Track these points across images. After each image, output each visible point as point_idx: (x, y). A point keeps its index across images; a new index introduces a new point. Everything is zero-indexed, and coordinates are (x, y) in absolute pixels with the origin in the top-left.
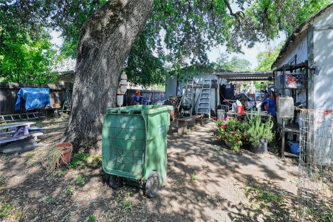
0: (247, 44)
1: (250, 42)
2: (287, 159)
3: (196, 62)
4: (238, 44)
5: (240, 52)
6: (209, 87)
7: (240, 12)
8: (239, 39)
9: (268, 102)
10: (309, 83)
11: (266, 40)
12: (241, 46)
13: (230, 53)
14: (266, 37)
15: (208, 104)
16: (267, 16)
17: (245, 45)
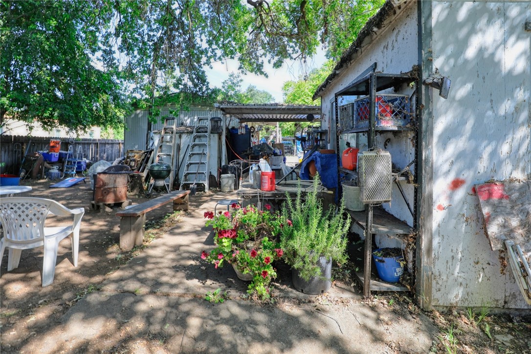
0: (273, 62)
1: (276, 58)
2: (376, 301)
3: (185, 85)
4: (258, 59)
5: (262, 73)
6: (206, 132)
7: (264, 2)
8: (260, 52)
9: (319, 159)
10: (424, 116)
11: (301, 56)
12: (262, 63)
13: (246, 74)
14: (300, 52)
15: (204, 163)
16: (303, 17)
17: (269, 62)
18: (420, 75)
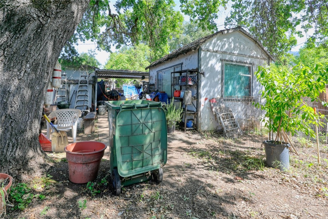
0: (115, 45)
1: (117, 44)
4: (108, 44)
5: (109, 51)
6: (87, 83)
7: (116, 16)
8: (109, 39)
11: (131, 45)
12: (110, 46)
13: (100, 51)
14: (131, 42)
15: (87, 100)
16: (136, 25)
17: (113, 45)
18: (198, 70)
